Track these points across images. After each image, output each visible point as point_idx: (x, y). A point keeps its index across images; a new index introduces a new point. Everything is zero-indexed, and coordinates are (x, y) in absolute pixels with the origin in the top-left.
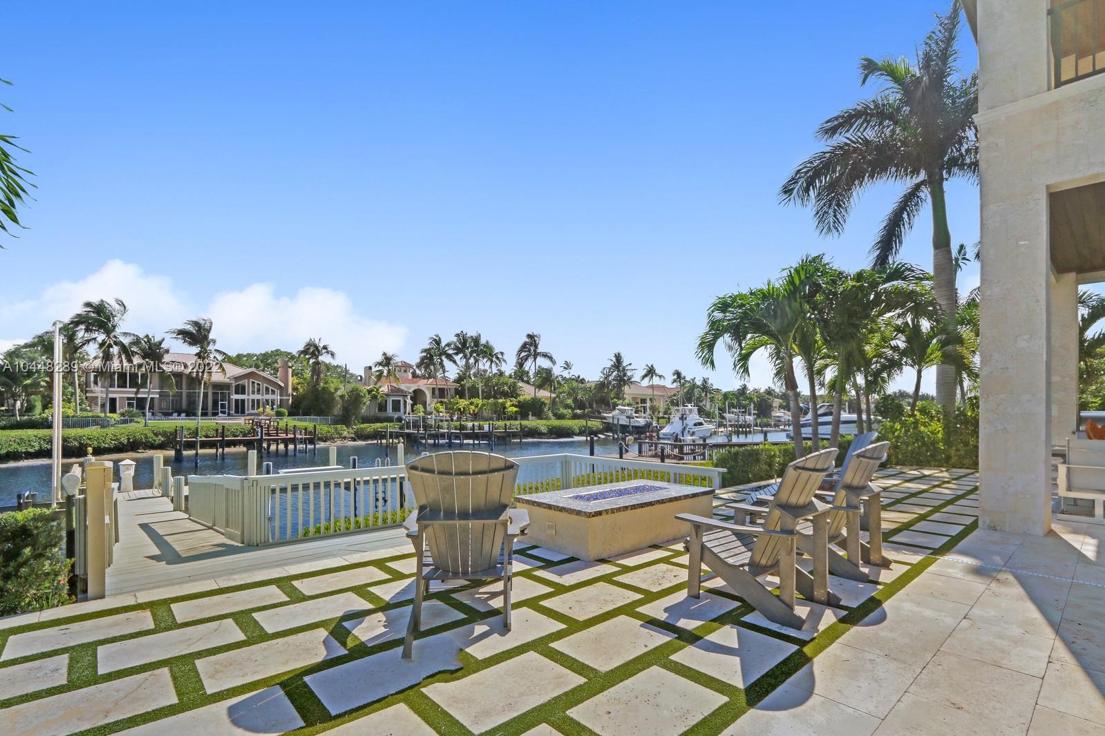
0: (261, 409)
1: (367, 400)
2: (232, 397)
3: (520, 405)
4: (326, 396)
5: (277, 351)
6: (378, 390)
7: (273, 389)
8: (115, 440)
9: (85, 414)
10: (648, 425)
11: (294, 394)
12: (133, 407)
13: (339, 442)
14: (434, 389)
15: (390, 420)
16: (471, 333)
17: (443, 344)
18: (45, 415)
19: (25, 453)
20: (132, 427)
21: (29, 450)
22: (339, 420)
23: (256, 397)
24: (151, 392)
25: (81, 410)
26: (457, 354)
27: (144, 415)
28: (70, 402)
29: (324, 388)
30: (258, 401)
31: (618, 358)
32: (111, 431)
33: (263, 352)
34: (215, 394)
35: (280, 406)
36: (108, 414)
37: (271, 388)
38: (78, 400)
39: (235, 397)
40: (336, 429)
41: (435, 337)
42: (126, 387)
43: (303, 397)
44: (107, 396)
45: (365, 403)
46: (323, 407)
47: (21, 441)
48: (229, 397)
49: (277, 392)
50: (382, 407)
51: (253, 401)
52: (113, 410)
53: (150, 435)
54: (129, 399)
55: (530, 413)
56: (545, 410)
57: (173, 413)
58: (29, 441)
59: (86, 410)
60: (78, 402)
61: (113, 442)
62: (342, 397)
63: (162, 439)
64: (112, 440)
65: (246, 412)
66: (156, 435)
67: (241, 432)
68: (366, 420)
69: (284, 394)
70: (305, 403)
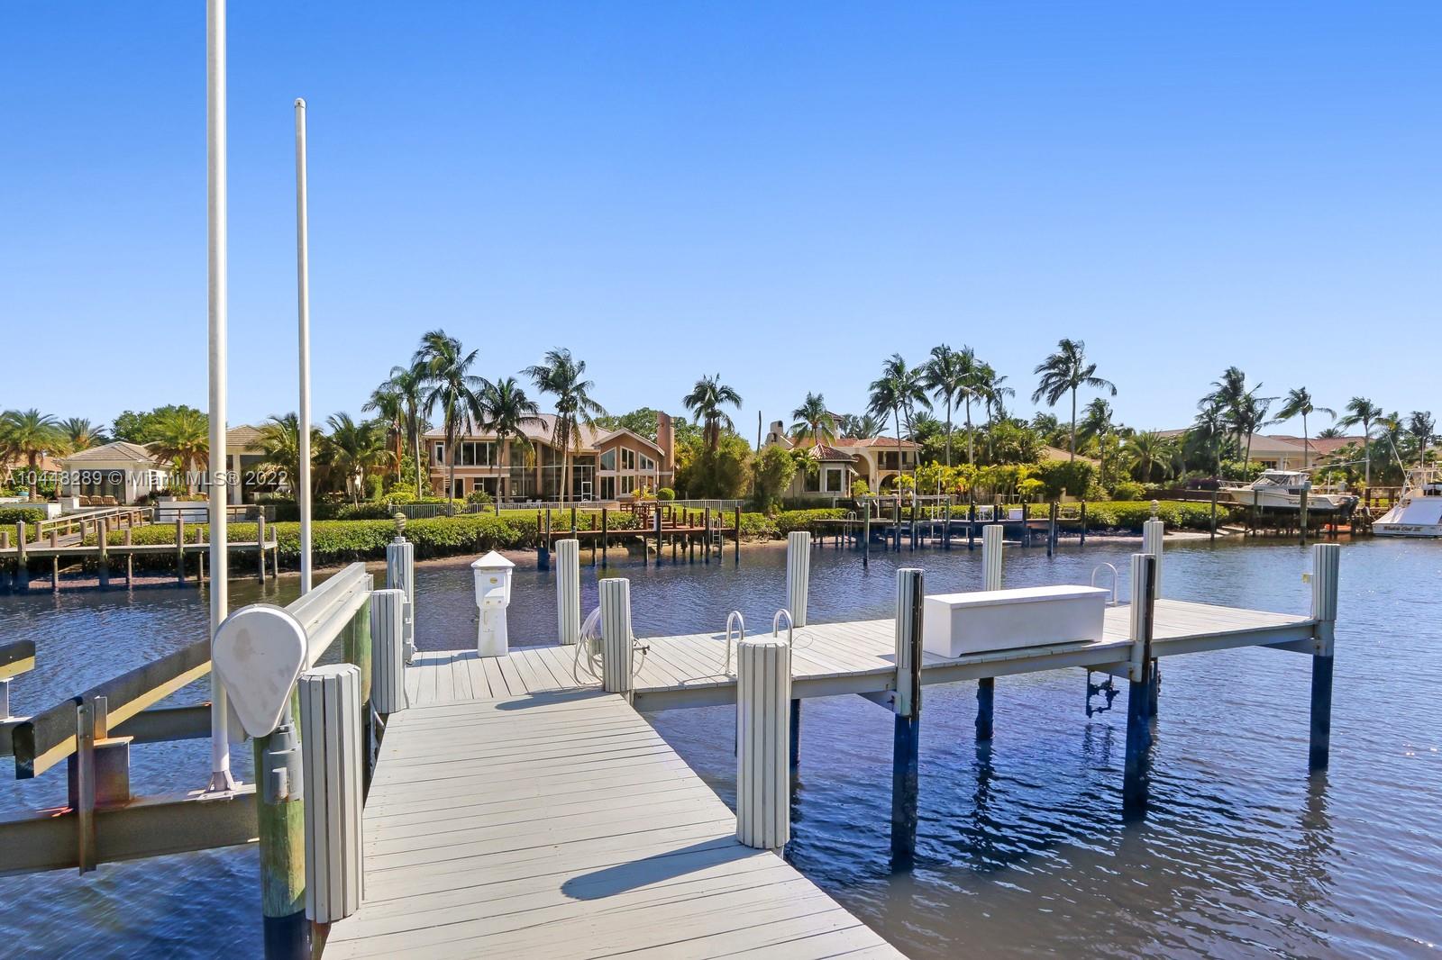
0: (636, 491)
1: (791, 469)
2: (597, 474)
3: (1045, 475)
4: (727, 467)
5: (644, 410)
6: (805, 453)
7: (651, 460)
8: (461, 535)
9: (427, 499)
10: (1348, 508)
11: (678, 467)
12: (481, 489)
13: (755, 541)
14: (880, 454)
15: (825, 504)
16: (956, 349)
17: (908, 369)
18: (384, 501)
19: (359, 552)
20: (481, 516)
21: (363, 548)
22: (752, 504)
23: (628, 473)
24: (501, 469)
25: (424, 494)
26: (930, 387)
27: (495, 501)
28: (412, 484)
29: (723, 455)
30: (631, 478)
31: (1235, 380)
32: (455, 520)
33: (627, 414)
34: (576, 470)
35: (660, 486)
36: (454, 500)
37: (647, 458)
38: (420, 481)
39: (601, 474)
40: (750, 519)
41: (893, 360)
42: (473, 464)
43: (690, 472)
44: (452, 476)
45: (788, 476)
46: (721, 485)
47: (354, 535)
48: (594, 474)
49: (656, 464)
50: (813, 484)
51: (624, 478)
52: (459, 495)
53: (504, 527)
54: (477, 480)
55: (1064, 489)
56: (1092, 483)
57: (526, 499)
58: (363, 535)
59: (429, 495)
60: (421, 484)
61: (460, 537)
62: (755, 466)
63: (519, 534)
64: (458, 534)
65: (616, 497)
66: (511, 526)
67: (619, 523)
68: (790, 505)
69: (665, 468)
70: (693, 481)
